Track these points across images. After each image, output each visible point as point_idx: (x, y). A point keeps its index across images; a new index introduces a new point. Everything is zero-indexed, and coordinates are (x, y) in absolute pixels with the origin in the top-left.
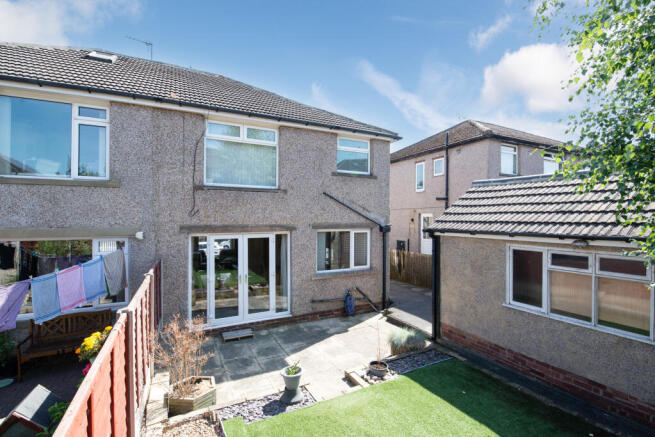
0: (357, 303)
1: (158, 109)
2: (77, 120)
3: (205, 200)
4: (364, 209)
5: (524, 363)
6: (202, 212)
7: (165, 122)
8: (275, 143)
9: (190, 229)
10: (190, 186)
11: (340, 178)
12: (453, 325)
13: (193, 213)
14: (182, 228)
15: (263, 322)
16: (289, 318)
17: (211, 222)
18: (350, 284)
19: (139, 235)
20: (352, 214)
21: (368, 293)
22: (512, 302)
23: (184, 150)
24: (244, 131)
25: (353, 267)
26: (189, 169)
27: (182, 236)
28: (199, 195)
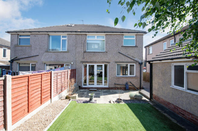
0: (130, 87)
1: (76, 34)
2: (62, 39)
3: (86, 55)
4: (133, 57)
5: (177, 109)
6: (85, 58)
7: (78, 37)
8: (104, 39)
9: (83, 62)
10: (83, 52)
11: (124, 48)
12: (156, 94)
13: (83, 58)
14: (81, 62)
15: (100, 88)
16: (107, 88)
17: (88, 60)
18: (127, 80)
19: (72, 63)
20: (128, 59)
21: (134, 84)
22: (174, 86)
23: (82, 43)
24: (96, 37)
25: (129, 75)
26: (83, 48)
27: (81, 64)
28: (85, 54)
